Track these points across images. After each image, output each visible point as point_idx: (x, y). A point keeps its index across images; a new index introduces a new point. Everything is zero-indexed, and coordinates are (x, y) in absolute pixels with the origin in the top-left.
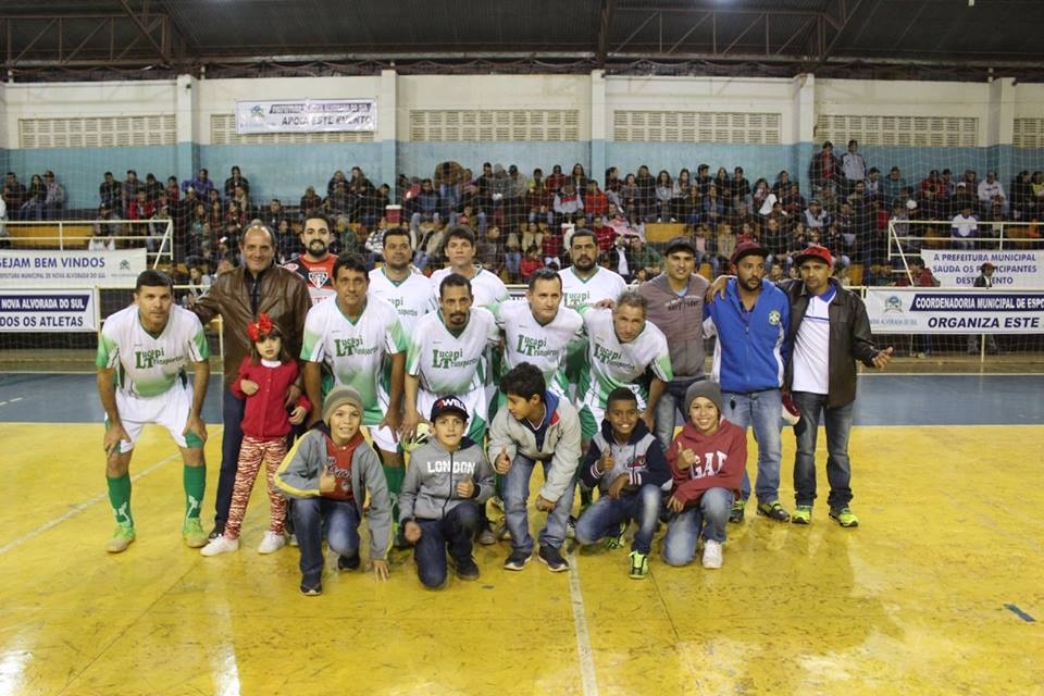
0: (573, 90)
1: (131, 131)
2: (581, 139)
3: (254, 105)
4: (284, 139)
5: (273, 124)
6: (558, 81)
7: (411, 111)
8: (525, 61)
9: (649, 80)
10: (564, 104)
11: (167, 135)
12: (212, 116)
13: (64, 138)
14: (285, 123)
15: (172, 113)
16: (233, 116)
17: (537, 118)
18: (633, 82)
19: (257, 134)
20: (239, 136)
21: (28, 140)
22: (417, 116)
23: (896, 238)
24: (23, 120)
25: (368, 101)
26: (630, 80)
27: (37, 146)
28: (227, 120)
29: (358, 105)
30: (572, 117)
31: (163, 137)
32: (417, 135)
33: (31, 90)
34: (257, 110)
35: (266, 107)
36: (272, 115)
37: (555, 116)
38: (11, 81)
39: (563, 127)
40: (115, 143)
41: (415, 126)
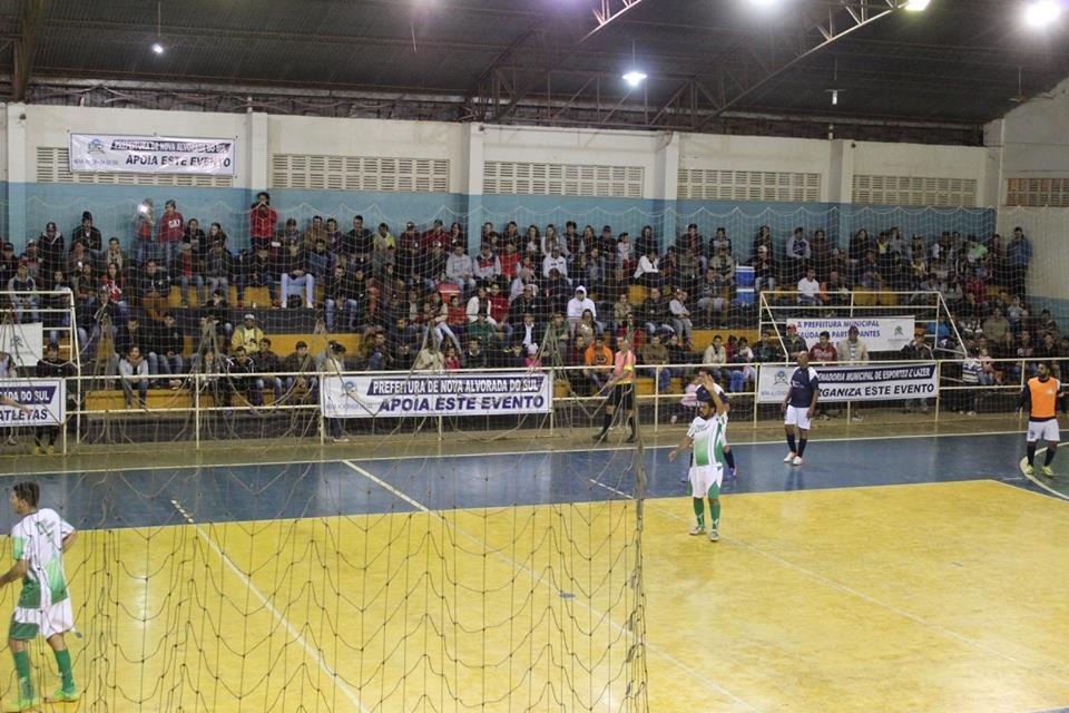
0: (444, 137)
2: (451, 191)
3: (89, 139)
4: (126, 180)
5: (115, 163)
6: (429, 127)
7: (275, 155)
8: (393, 104)
9: (519, 130)
10: (434, 153)
12: (39, 148)
14: (129, 161)
16: (67, 149)
17: (406, 166)
18: (504, 131)
19: (92, 174)
20: (71, 173)
22: (280, 160)
23: (768, 308)
25: (226, 142)
26: (501, 129)
28: (58, 155)
29: (215, 145)
30: (442, 165)
32: (279, 181)
34: (96, 147)
35: (107, 142)
36: (113, 151)
37: (423, 164)
39: (432, 176)
41: (277, 171)
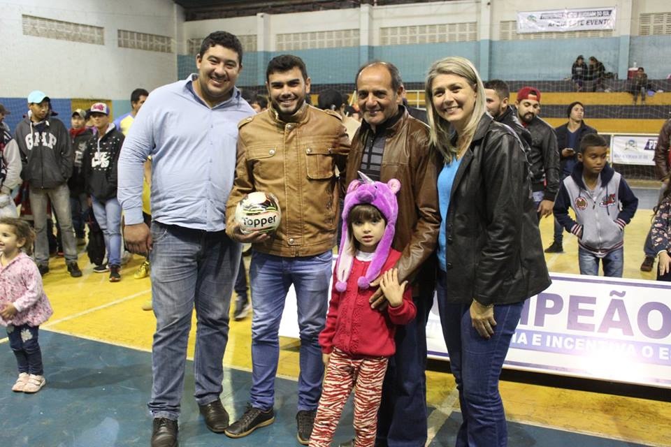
1: (447, 33)
3: (529, 14)
4: (548, 36)
5: (542, 26)
7: (641, 15)
11: (470, 34)
12: (502, 22)
13: (405, 38)
14: (550, 25)
15: (475, 21)
16: (515, 21)
19: (530, 34)
20: (518, 34)
21: (384, 40)
22: (645, 17)
24: (382, 28)
25: (609, 9)
27: (389, 43)
28: (511, 25)
29: (602, 12)
31: (468, 36)
32: (644, 32)
33: (388, 10)
34: (531, 17)
35: (537, 15)
36: (542, 20)
38: (375, 5)
40: (437, 41)
41: (643, 25)
